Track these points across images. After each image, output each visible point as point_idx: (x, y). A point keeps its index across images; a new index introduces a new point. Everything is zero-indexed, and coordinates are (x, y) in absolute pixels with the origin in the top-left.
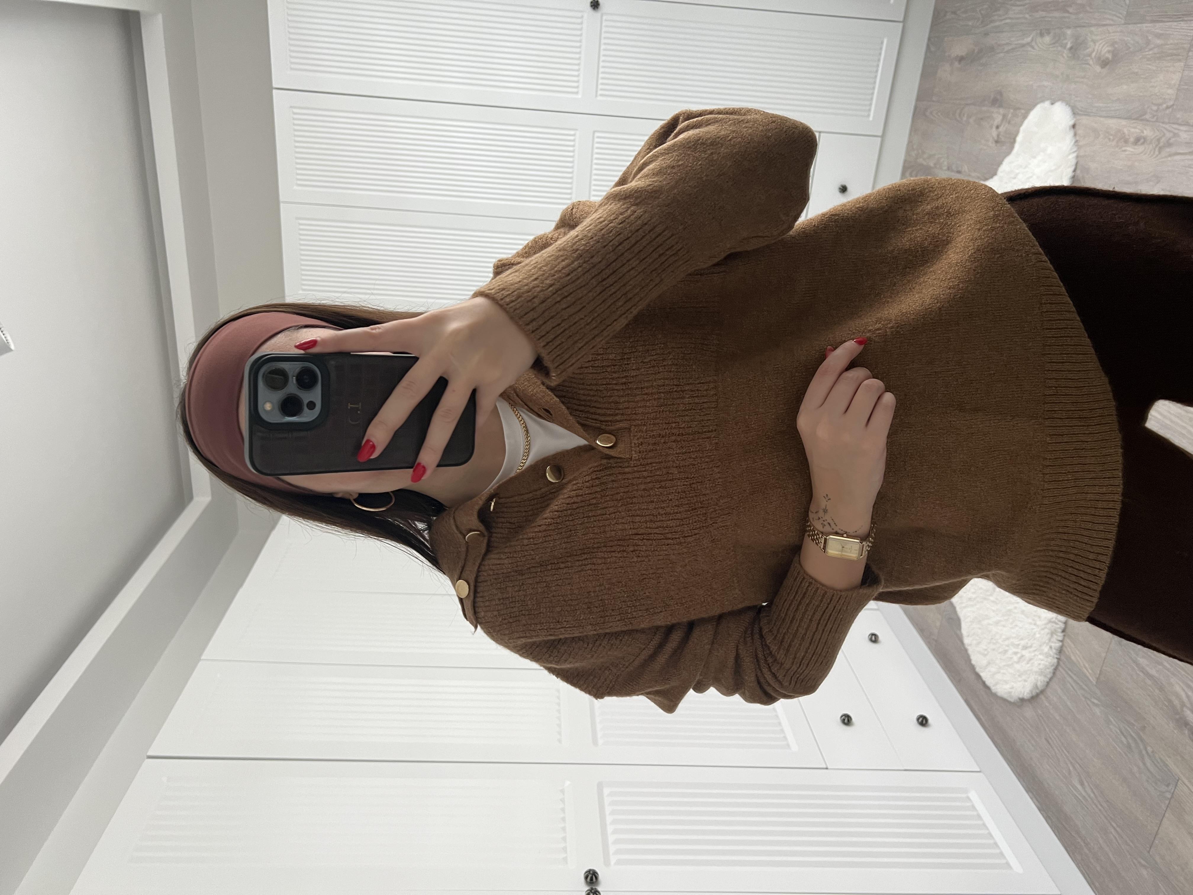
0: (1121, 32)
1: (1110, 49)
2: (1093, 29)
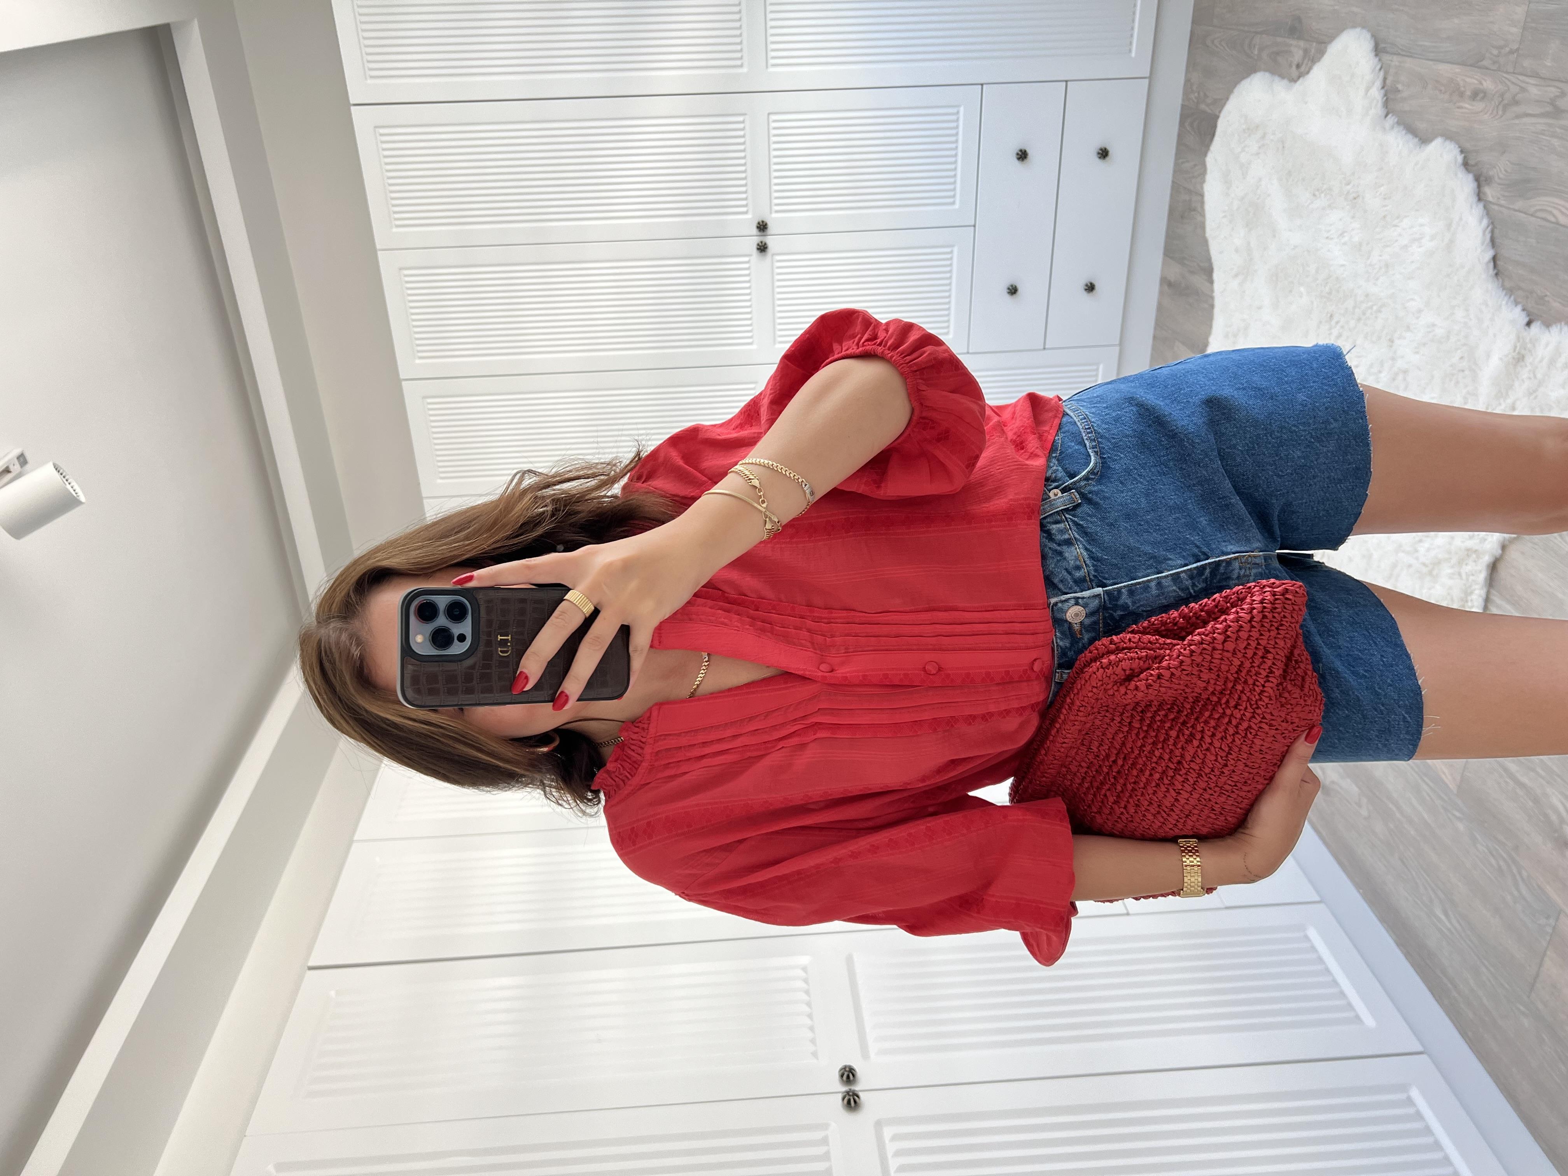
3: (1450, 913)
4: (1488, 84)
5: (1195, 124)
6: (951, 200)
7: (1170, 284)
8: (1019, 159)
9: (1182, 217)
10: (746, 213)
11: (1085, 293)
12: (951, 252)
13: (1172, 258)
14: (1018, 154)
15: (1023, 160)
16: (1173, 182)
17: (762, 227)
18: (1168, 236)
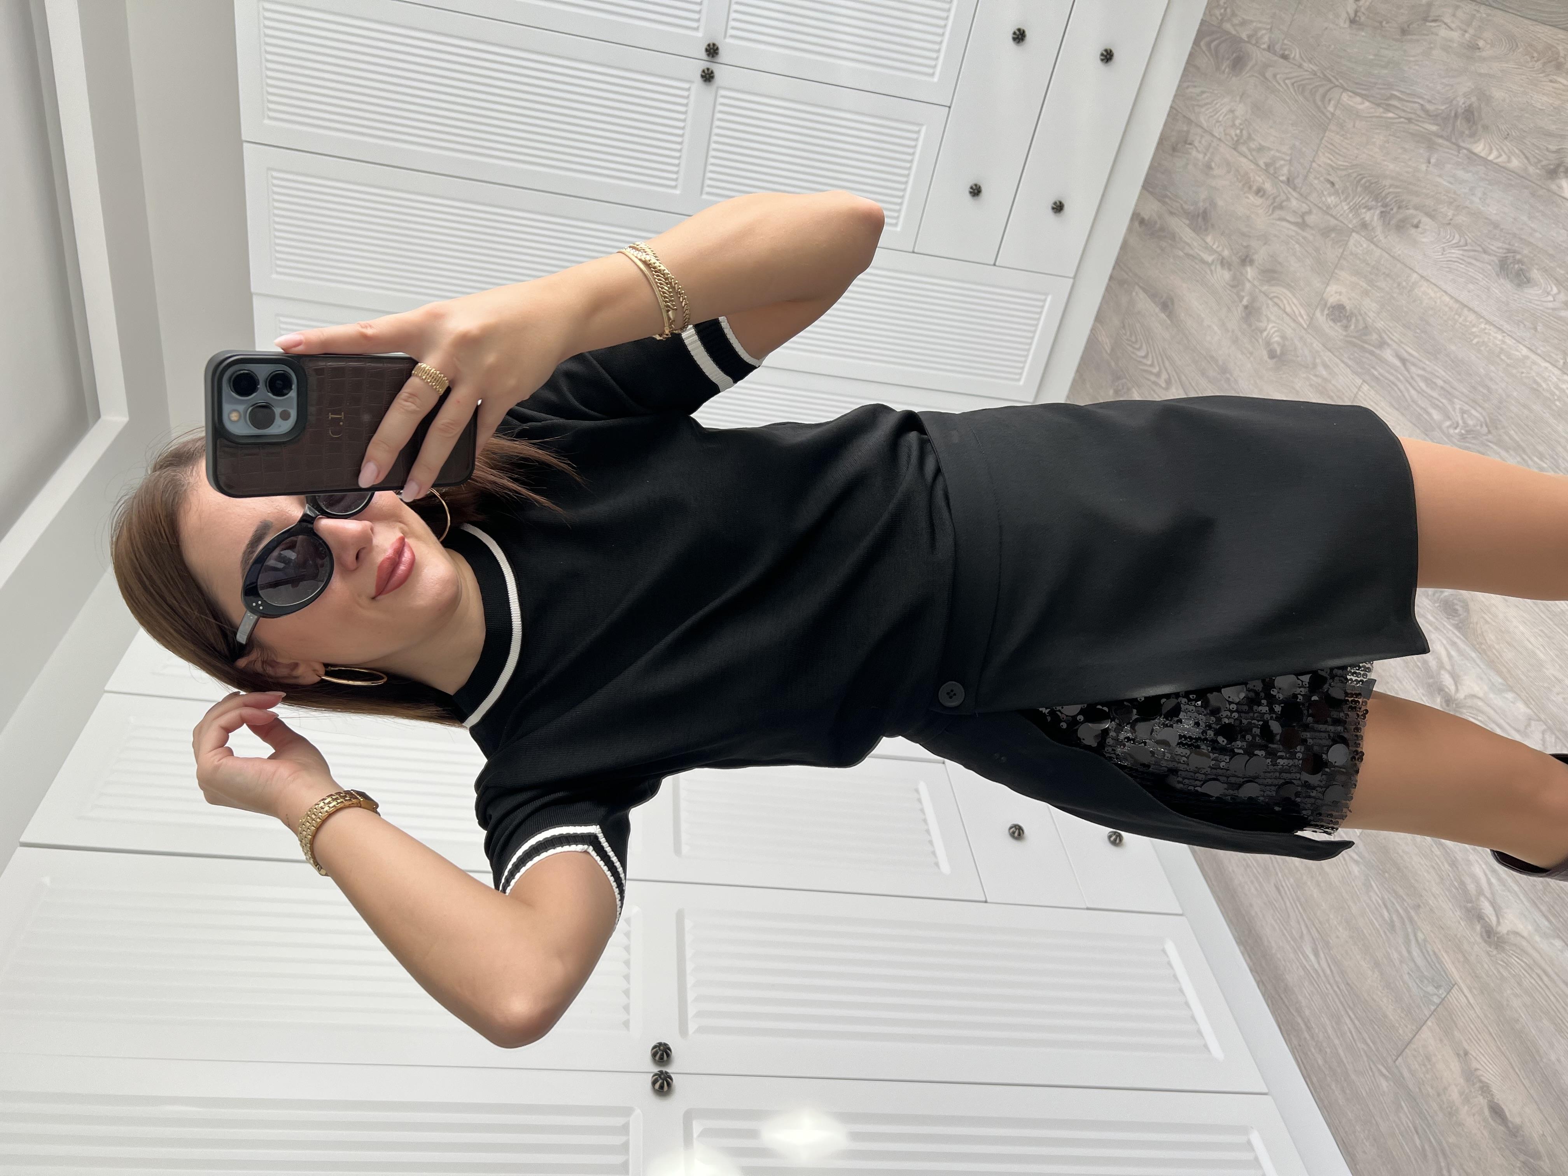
3: (1322, 955)
5: (1213, 45)
6: (931, 71)
7: (1142, 222)
8: (1014, 39)
9: (1174, 149)
10: (697, 29)
11: (1050, 211)
12: (918, 132)
13: (1151, 193)
14: (1014, 33)
15: (1019, 42)
16: (1171, 107)
17: (712, 51)
18: (1151, 167)
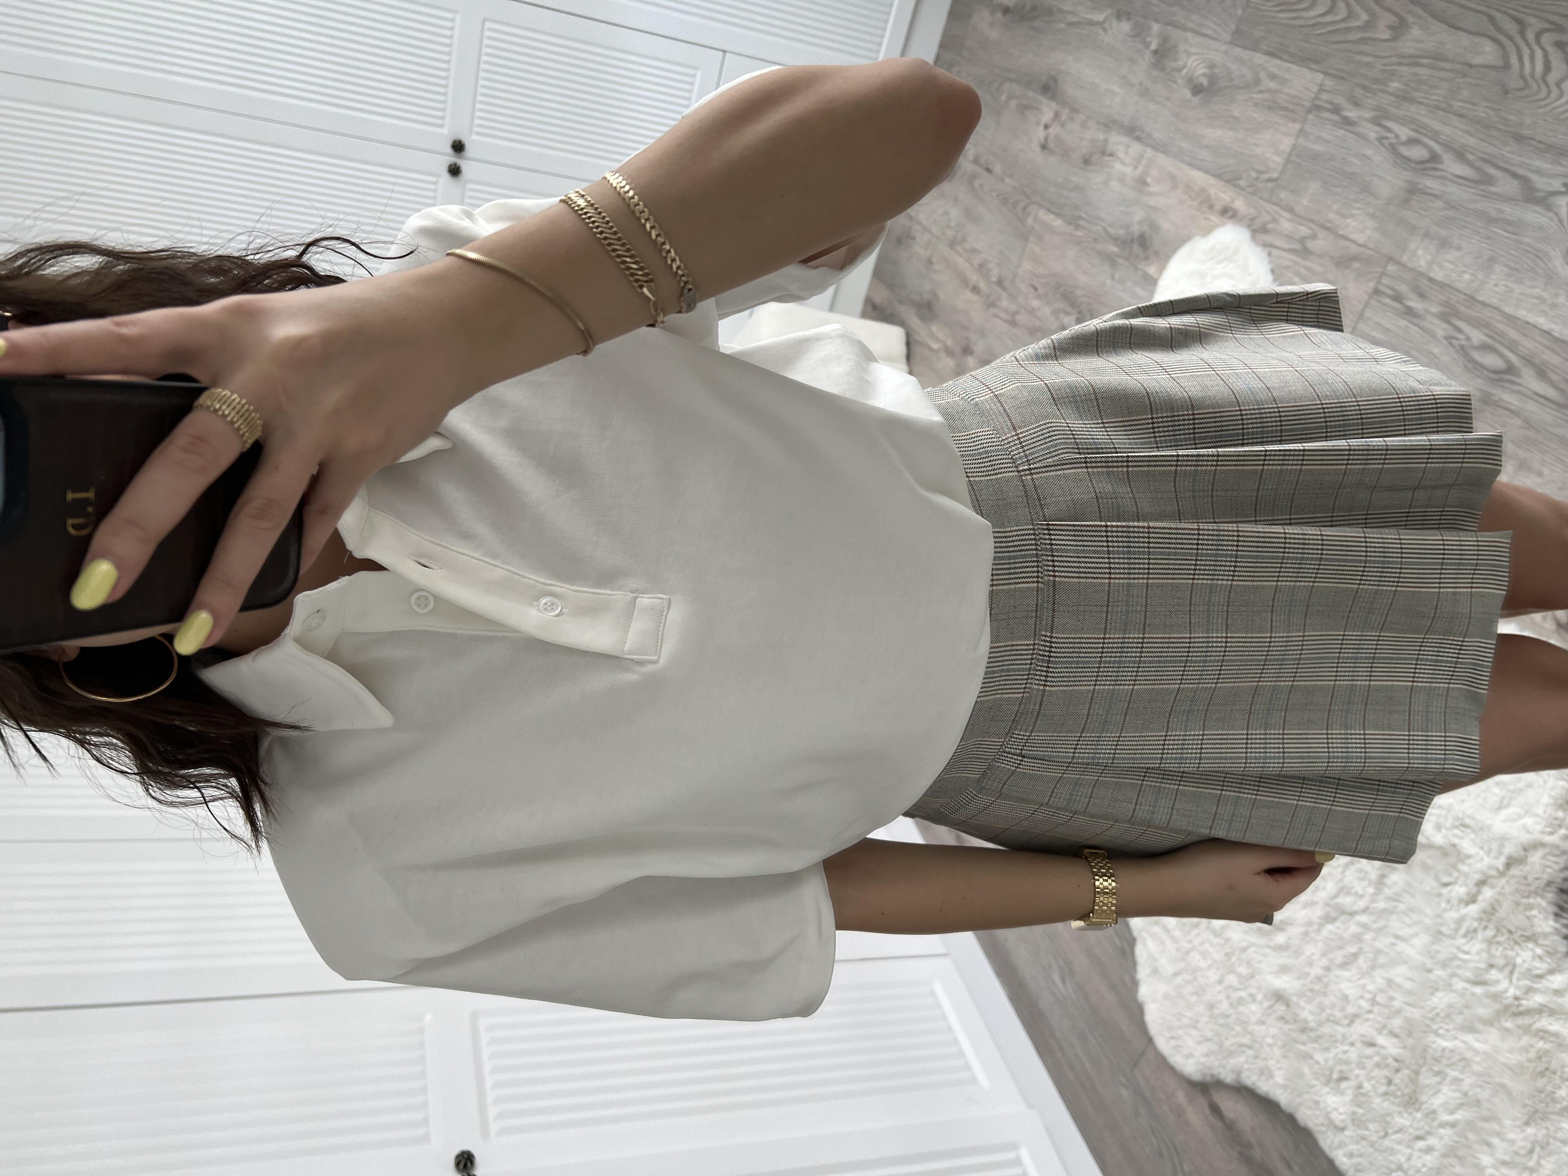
0: (1226, 53)
1: (1207, 71)
2: (1189, 35)
4: (1240, 204)
10: (440, 126)
17: (458, 147)
